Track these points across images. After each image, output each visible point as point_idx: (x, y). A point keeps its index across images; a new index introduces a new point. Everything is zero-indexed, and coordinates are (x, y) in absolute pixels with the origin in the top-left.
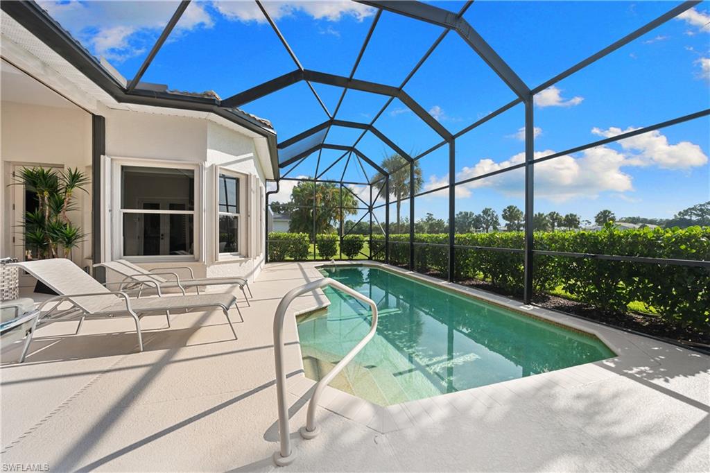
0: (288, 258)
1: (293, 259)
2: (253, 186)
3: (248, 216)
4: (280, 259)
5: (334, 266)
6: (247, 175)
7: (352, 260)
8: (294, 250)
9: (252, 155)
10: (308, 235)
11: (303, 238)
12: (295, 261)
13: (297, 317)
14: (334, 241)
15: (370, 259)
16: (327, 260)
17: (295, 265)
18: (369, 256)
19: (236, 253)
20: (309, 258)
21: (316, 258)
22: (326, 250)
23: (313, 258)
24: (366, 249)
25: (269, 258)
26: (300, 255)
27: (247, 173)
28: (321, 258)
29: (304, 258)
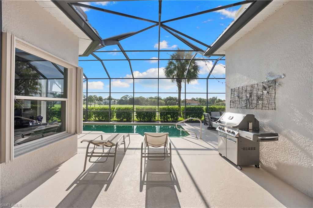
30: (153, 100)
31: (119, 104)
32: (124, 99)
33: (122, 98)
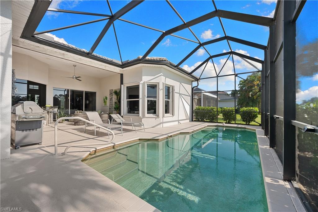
6: (159, 83)
9: (162, 74)
19: (155, 114)
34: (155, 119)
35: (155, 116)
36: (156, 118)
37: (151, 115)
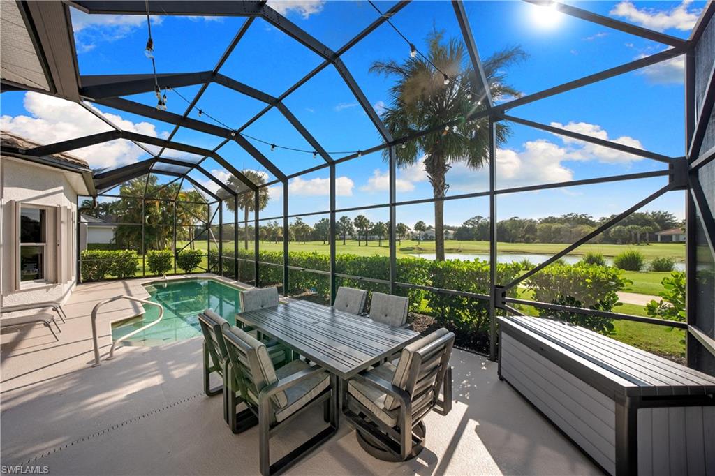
0: (109, 276)
1: (116, 277)
2: (64, 217)
3: (57, 244)
4: (99, 279)
5: (166, 281)
6: (56, 208)
7: (189, 273)
8: (117, 267)
9: (61, 188)
10: (135, 252)
11: (130, 255)
12: (119, 279)
13: (113, 324)
14: (168, 257)
15: (208, 271)
16: (160, 275)
17: (120, 284)
18: (207, 268)
19: (42, 280)
20: (137, 274)
21: (146, 274)
22: (159, 265)
23: (141, 274)
24: (204, 263)
25: (82, 279)
26: (125, 272)
27: (56, 205)
28: (153, 274)
29: (130, 276)
30: (555, 226)
31: (459, 240)
32: (471, 226)
33: (465, 223)
34: (45, 290)
35: (44, 285)
36: (48, 288)
37: (31, 284)
